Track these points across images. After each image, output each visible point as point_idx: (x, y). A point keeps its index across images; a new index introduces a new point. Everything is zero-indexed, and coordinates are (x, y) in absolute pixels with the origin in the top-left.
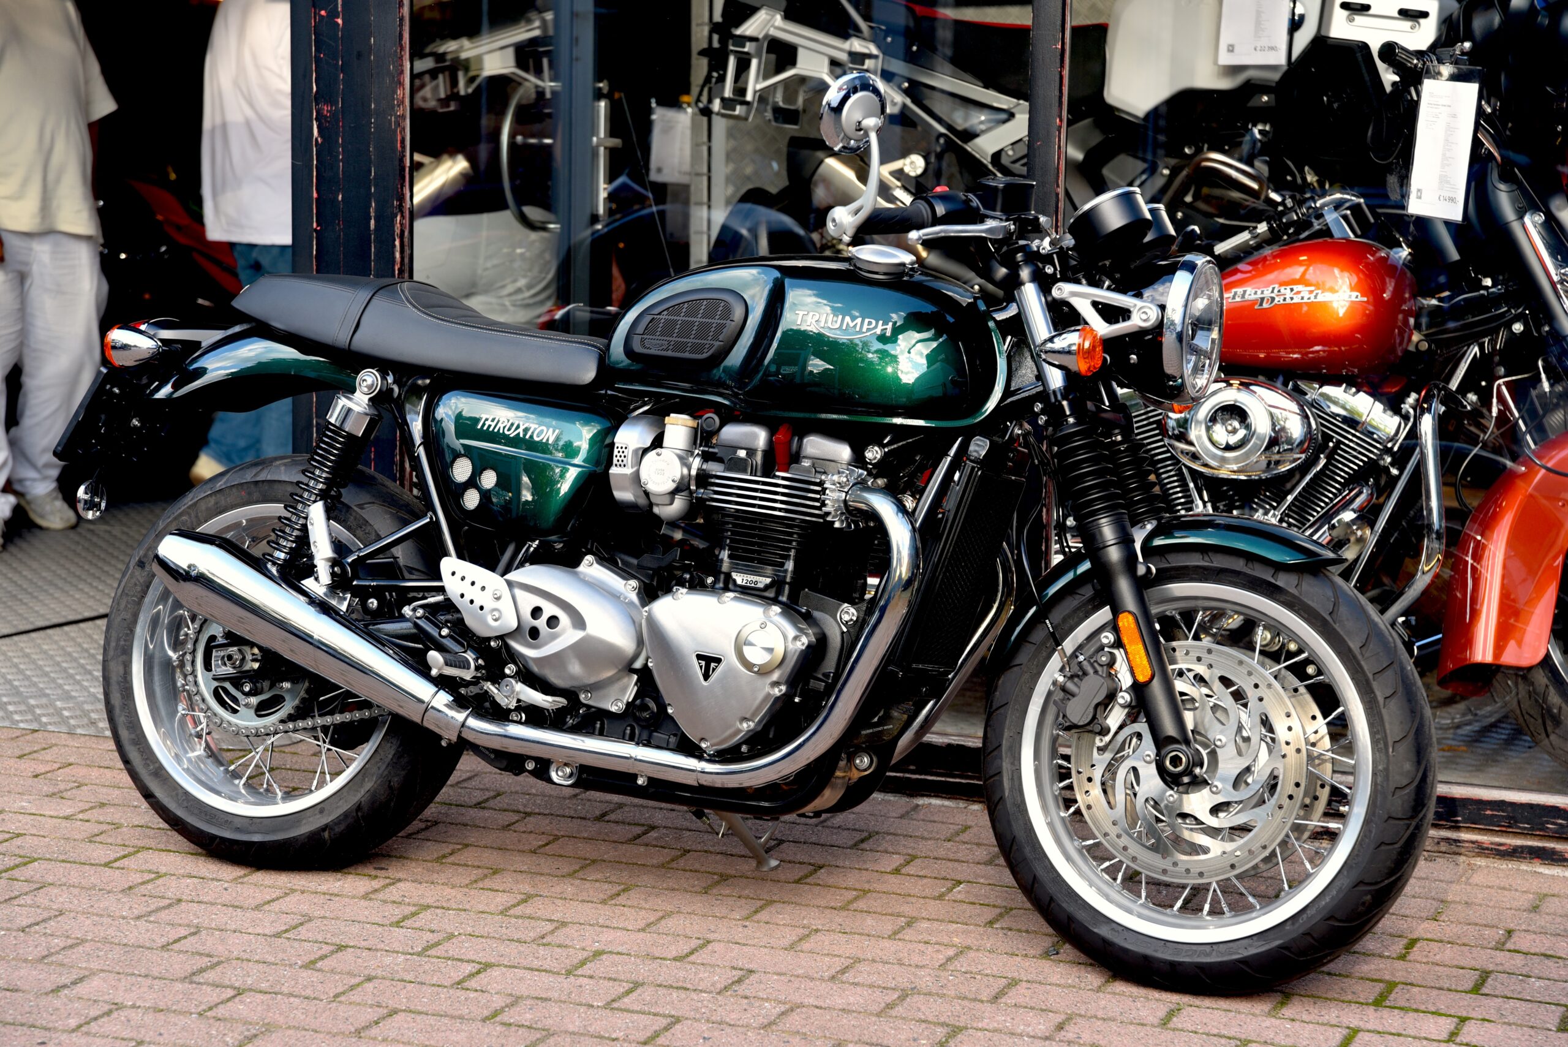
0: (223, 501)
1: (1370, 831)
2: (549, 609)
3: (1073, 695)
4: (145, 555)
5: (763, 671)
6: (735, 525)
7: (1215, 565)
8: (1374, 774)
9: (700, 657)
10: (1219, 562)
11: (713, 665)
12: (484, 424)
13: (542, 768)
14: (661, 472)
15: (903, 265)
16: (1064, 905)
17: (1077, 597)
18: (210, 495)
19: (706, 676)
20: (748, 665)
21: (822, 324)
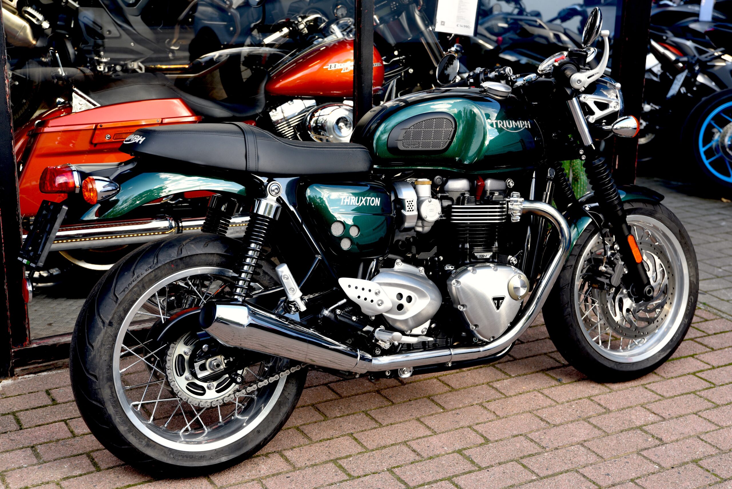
0: (159, 273)
2: (406, 293)
3: (611, 275)
4: (113, 318)
5: (521, 298)
9: (494, 299)
11: (501, 301)
12: (344, 202)
13: (395, 373)
14: (432, 210)
18: (152, 272)
19: (498, 307)
20: (516, 298)
21: (505, 126)
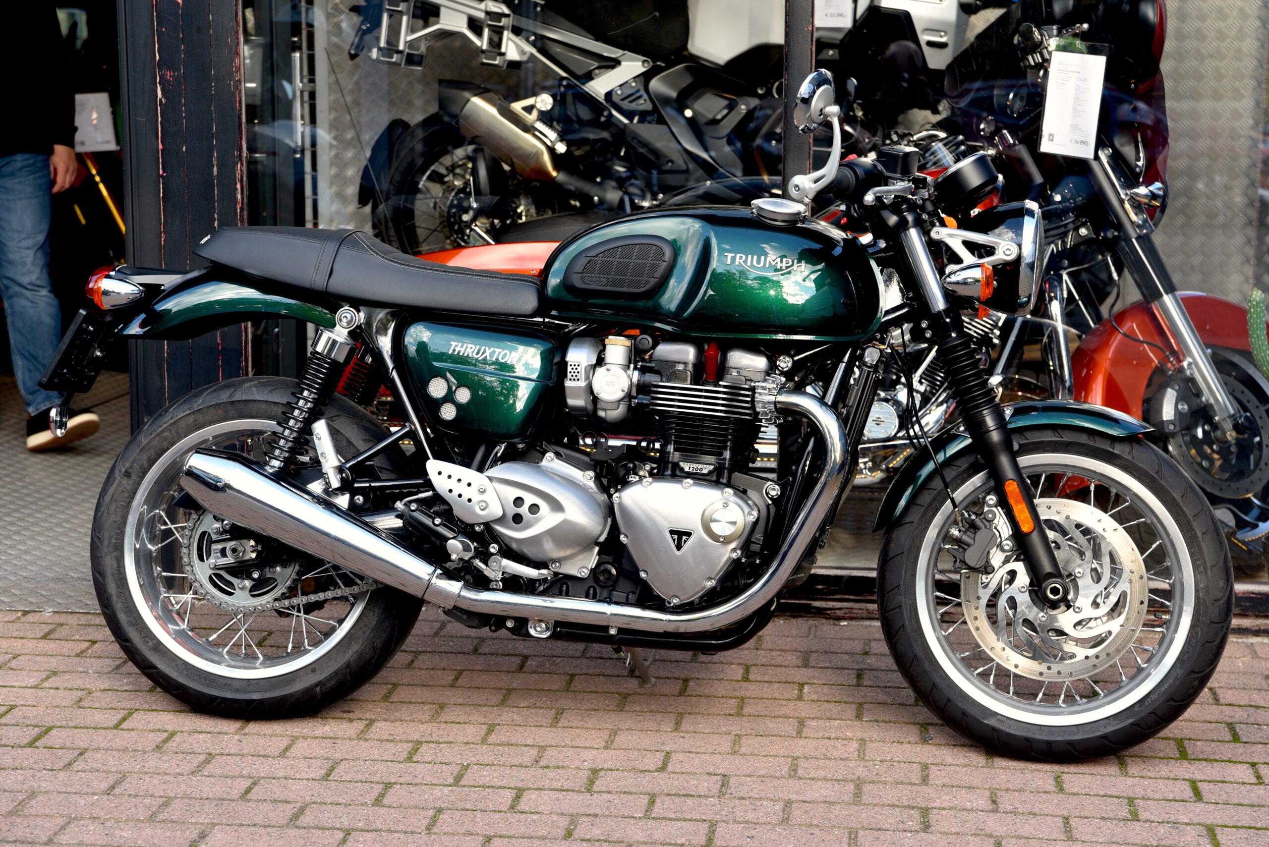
0: (200, 418)
1: (1197, 634)
2: (530, 499)
3: (969, 545)
4: (131, 467)
5: (727, 541)
6: (678, 424)
7: (1065, 439)
8: (1197, 591)
9: (672, 532)
10: (1067, 437)
11: (684, 538)
12: (454, 350)
13: (522, 623)
14: (611, 384)
15: (799, 213)
16: (959, 704)
17: (955, 468)
18: (190, 414)
19: (679, 547)
20: (715, 537)
21: (749, 264)
